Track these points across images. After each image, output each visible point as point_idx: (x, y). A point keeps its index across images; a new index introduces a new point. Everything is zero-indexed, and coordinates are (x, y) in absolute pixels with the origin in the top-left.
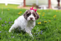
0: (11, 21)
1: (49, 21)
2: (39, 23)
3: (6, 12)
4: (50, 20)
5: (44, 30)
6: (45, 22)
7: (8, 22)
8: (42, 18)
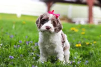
0: (30, 40)
1: (95, 42)
2: (77, 45)
3: (20, 26)
4: (95, 40)
5: (86, 57)
6: (87, 43)
7: (25, 42)
8: (81, 37)
